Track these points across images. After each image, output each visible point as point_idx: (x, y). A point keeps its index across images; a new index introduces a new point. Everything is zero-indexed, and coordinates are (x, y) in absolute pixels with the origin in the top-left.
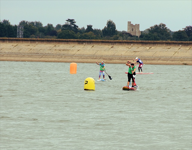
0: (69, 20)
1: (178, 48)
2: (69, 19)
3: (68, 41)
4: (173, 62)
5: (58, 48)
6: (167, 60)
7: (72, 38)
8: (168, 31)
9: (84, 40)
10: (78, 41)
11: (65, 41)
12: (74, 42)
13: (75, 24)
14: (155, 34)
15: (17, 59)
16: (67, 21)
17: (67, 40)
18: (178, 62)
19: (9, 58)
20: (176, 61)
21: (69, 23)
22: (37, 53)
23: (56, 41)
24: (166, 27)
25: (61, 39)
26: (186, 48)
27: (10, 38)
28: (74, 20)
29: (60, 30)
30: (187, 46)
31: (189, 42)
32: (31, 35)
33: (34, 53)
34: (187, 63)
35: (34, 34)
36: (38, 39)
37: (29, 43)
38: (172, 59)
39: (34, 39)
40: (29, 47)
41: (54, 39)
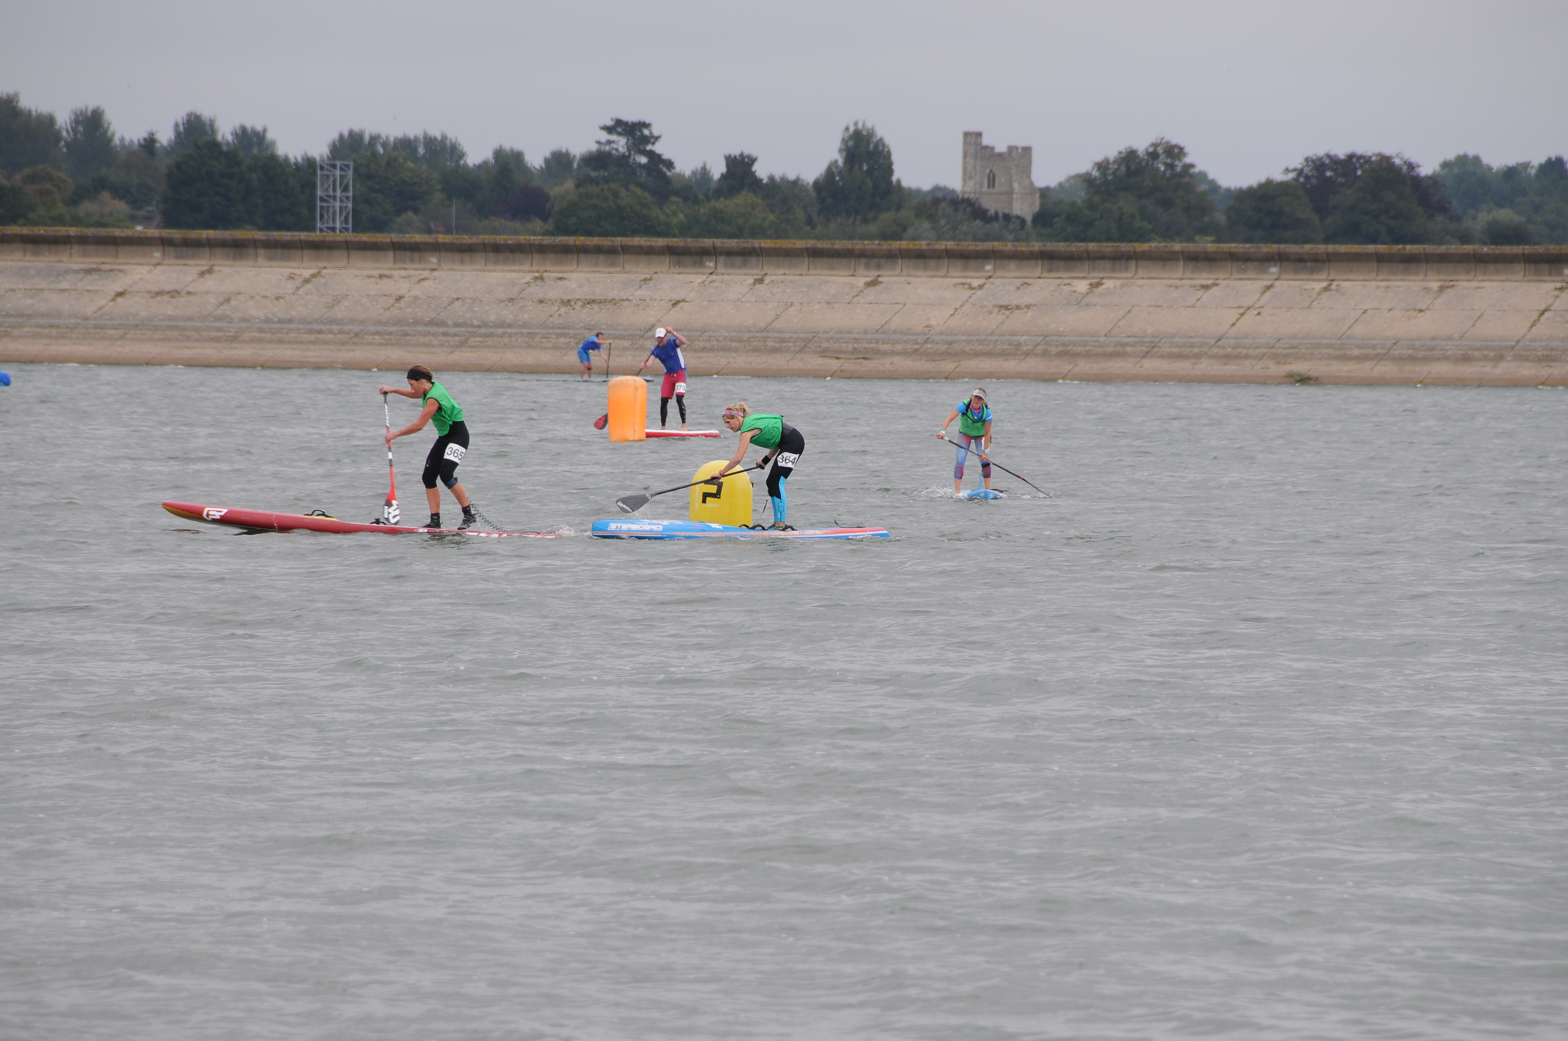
0: (618, 127)
1: (1260, 284)
2: (619, 122)
3: (612, 251)
4: (1231, 368)
5: (553, 290)
6: (1198, 356)
7: (634, 233)
8: (1202, 187)
9: (708, 242)
10: (671, 251)
11: (598, 250)
12: (649, 252)
13: (658, 148)
14: (1127, 204)
15: (314, 354)
16: (609, 130)
17: (606, 242)
18: (1257, 368)
19: (271, 352)
20: (1247, 363)
21: (621, 144)
22: (432, 323)
23: (543, 250)
24: (1188, 160)
25: (570, 240)
26: (1309, 285)
27: (276, 235)
28: (646, 125)
29: (569, 185)
30: (1312, 271)
31: (1321, 248)
32: (399, 212)
33: (417, 322)
34: (1313, 374)
35: (416, 211)
36: (442, 238)
37: (386, 263)
38: (1221, 352)
39: (418, 238)
40: (387, 286)
41: (535, 239)
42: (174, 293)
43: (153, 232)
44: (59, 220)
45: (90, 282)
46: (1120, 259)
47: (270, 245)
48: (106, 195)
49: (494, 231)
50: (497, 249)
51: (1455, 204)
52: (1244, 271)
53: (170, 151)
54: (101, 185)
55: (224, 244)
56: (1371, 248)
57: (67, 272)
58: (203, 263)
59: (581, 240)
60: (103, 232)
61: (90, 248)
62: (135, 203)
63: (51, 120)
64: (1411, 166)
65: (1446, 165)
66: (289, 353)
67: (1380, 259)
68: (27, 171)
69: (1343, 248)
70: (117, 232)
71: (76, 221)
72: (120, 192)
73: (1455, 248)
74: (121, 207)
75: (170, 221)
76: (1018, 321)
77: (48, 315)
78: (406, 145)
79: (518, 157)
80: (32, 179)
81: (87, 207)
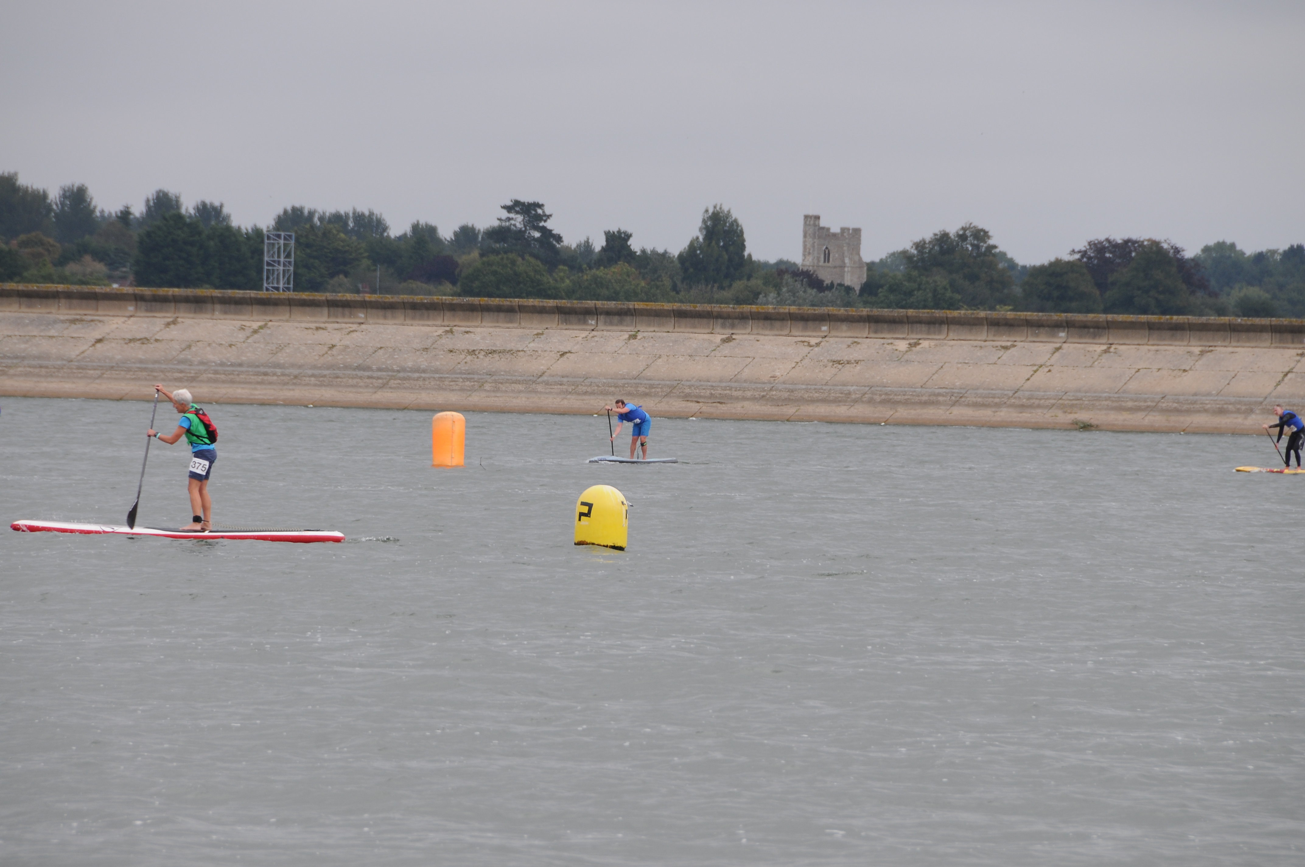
0: (516, 207)
1: (1050, 347)
2: (517, 203)
3: (510, 310)
4: (1026, 416)
5: (461, 342)
6: (998, 405)
7: (529, 295)
8: (1001, 266)
9: (590, 304)
10: (559, 311)
11: (499, 309)
12: (541, 311)
13: (549, 225)
14: (940, 279)
15: (261, 393)
16: (509, 209)
17: (506, 302)
18: (1049, 416)
20: (1039, 411)
21: (518, 221)
22: (359, 368)
23: (452, 308)
24: (991, 242)
25: (476, 300)
26: (1092, 348)
27: (230, 292)
28: (540, 206)
29: (475, 254)
30: (1094, 336)
31: (1102, 317)
32: (332, 275)
33: (346, 367)
34: (1094, 422)
35: (346, 274)
36: (368, 297)
37: (322, 317)
38: (1017, 402)
39: (349, 296)
40: (322, 336)
41: (447, 299)
42: (144, 341)
43: (128, 290)
44: (48, 279)
45: (75, 330)
46: (934, 324)
47: (226, 302)
48: (87, 258)
49: (412, 292)
50: (414, 307)
51: (1213, 283)
52: (1037, 335)
53: (141, 222)
54: (84, 250)
55: (187, 300)
56: (1143, 318)
57: (55, 322)
58: (169, 316)
59: (484, 300)
60: (85, 289)
61: (75, 302)
62: (112, 265)
63: (45, 196)
64: (1177, 250)
65: (1207, 249)
66: (241, 392)
67: (1151, 327)
68: (23, 237)
69: (1120, 318)
70: (97, 289)
71: (63, 280)
72: (100, 255)
73: (1213, 319)
74: (100, 267)
75: (141, 281)
76: (848, 374)
77: (39, 357)
78: (338, 219)
79: (432, 230)
80: (24, 244)
81: (72, 268)
